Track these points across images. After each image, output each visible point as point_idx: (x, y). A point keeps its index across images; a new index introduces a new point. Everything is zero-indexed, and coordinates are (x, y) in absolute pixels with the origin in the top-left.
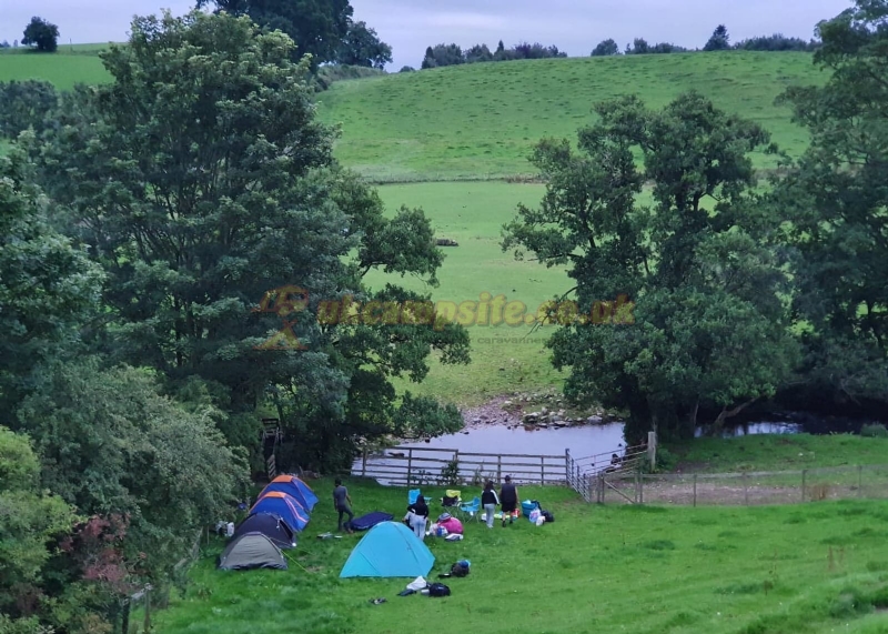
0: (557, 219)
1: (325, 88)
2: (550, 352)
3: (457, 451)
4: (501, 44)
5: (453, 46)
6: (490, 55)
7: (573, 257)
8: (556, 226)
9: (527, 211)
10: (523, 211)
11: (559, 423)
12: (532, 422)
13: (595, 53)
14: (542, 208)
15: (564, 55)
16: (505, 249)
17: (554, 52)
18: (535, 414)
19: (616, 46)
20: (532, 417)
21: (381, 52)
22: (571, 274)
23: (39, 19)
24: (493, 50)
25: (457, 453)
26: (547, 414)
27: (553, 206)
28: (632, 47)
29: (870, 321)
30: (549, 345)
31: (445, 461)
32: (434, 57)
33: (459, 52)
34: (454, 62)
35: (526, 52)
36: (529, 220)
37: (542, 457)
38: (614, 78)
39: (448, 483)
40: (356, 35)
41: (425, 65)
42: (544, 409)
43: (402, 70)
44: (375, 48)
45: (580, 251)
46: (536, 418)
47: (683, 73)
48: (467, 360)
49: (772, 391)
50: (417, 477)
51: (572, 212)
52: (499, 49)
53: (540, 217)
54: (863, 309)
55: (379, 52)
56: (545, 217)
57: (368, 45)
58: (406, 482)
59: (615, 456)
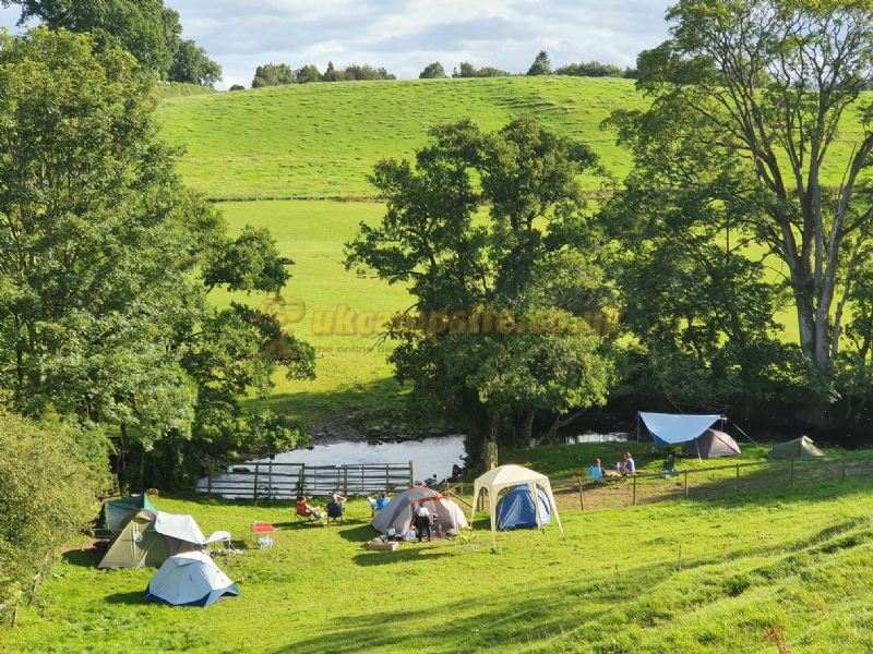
0: (398, 237)
2: (393, 366)
4: (330, 65)
5: (282, 66)
6: (319, 75)
7: (414, 274)
8: (397, 244)
9: (369, 229)
10: (365, 229)
11: (402, 436)
12: (375, 436)
13: (423, 76)
14: (383, 227)
15: (393, 77)
16: (348, 267)
17: (383, 74)
18: (377, 428)
19: (442, 70)
20: (375, 431)
21: (211, 71)
22: (413, 291)
25: (304, 467)
26: (389, 427)
27: (394, 225)
28: (459, 71)
29: (691, 334)
30: (391, 360)
31: (292, 475)
32: (264, 77)
33: (288, 72)
34: (284, 81)
35: (356, 73)
36: (371, 238)
37: (387, 469)
38: (442, 101)
39: (295, 498)
40: (186, 54)
41: (255, 85)
42: (386, 423)
43: (232, 89)
44: (204, 66)
45: (420, 268)
46: (379, 431)
47: (508, 97)
48: (312, 376)
49: (603, 401)
50: (263, 491)
51: (413, 231)
52: (329, 70)
53: (382, 235)
54: (684, 324)
55: (209, 71)
56: (386, 236)
57: (199, 63)
58: (252, 497)
59: (455, 467)
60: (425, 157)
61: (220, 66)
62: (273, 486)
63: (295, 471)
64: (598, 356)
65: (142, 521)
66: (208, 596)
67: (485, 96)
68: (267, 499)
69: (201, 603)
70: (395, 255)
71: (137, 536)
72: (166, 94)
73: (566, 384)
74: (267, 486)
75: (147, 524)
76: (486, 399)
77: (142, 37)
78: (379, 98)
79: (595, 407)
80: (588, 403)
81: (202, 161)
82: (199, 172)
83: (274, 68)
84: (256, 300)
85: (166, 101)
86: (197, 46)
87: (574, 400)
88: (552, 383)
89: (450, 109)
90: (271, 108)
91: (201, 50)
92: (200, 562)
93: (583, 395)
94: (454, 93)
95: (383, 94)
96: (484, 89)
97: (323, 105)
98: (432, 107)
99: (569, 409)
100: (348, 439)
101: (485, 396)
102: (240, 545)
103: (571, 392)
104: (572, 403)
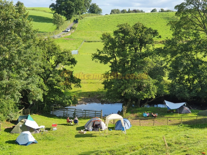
0: (107, 53)
1: (83, 19)
2: (103, 85)
3: (75, 109)
4: (129, 9)
5: (118, 9)
7: (110, 62)
8: (106, 55)
9: (99, 51)
10: (98, 50)
11: (109, 102)
13: (151, 12)
14: (103, 50)
15: (144, 12)
16: (93, 60)
17: (142, 11)
18: (104, 100)
20: (103, 101)
21: (100, 11)
22: (110, 66)
23: (19, 2)
24: (127, 11)
26: (107, 100)
27: (106, 50)
29: (188, 80)
30: (103, 83)
31: (73, 111)
32: (113, 12)
33: (119, 11)
34: (118, 13)
35: (135, 11)
36: (100, 53)
37: (96, 111)
38: (150, 18)
39: (73, 117)
40: (94, 6)
41: (111, 14)
42: (106, 99)
43: (106, 15)
44: (98, 9)
45: (112, 61)
46: (104, 101)
47: (167, 17)
48: (81, 87)
49: (154, 97)
50: (65, 115)
51: (110, 51)
52: (129, 10)
53: (103, 52)
54: (186, 77)
55: (99, 11)
56: (104, 52)
57: (97, 9)
58: (63, 116)
59: (119, 111)
60: (116, 33)
61: (102, 10)
62: (68, 114)
63: (74, 110)
64: (155, 85)
65: (22, 122)
66: (28, 143)
67: (161, 17)
68: (66, 117)
69: (26, 145)
70: (106, 57)
71: (21, 126)
72: (86, 16)
73: (145, 92)
74: (66, 113)
75: (24, 123)
76: (123, 95)
77: (79, 3)
78: (135, 17)
79: (152, 98)
80: (150, 97)
81: (90, 32)
82: (88, 35)
83: (116, 10)
84: (68, 68)
85: (86, 18)
86: (97, 5)
87: (146, 96)
88: (141, 92)
89: (152, 20)
90: (109, 20)
91: (98, 6)
92: (28, 134)
93: (149, 95)
94: (154, 16)
95: (136, 16)
96: (162, 15)
97: (121, 19)
98: (148, 19)
99: (144, 99)
100: (96, 102)
101: (123, 94)
102: (48, 129)
103: (145, 94)
104: (145, 97)
